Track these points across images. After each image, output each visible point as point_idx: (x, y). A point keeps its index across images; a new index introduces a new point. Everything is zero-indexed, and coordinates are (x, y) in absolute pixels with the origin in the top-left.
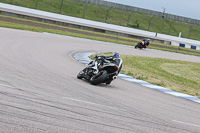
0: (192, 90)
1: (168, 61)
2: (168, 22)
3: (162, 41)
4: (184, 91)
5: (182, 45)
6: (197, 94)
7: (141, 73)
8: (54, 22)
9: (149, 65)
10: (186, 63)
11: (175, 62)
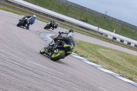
0: (116, 70)
1: (104, 48)
2: (107, 21)
3: (102, 34)
4: (111, 69)
5: (115, 38)
6: (119, 73)
7: (84, 52)
8: (31, 9)
9: (90, 49)
10: (115, 50)
11: (108, 49)
